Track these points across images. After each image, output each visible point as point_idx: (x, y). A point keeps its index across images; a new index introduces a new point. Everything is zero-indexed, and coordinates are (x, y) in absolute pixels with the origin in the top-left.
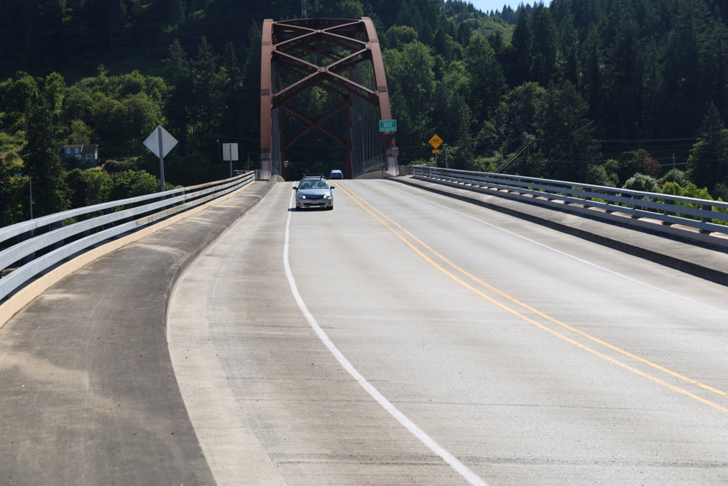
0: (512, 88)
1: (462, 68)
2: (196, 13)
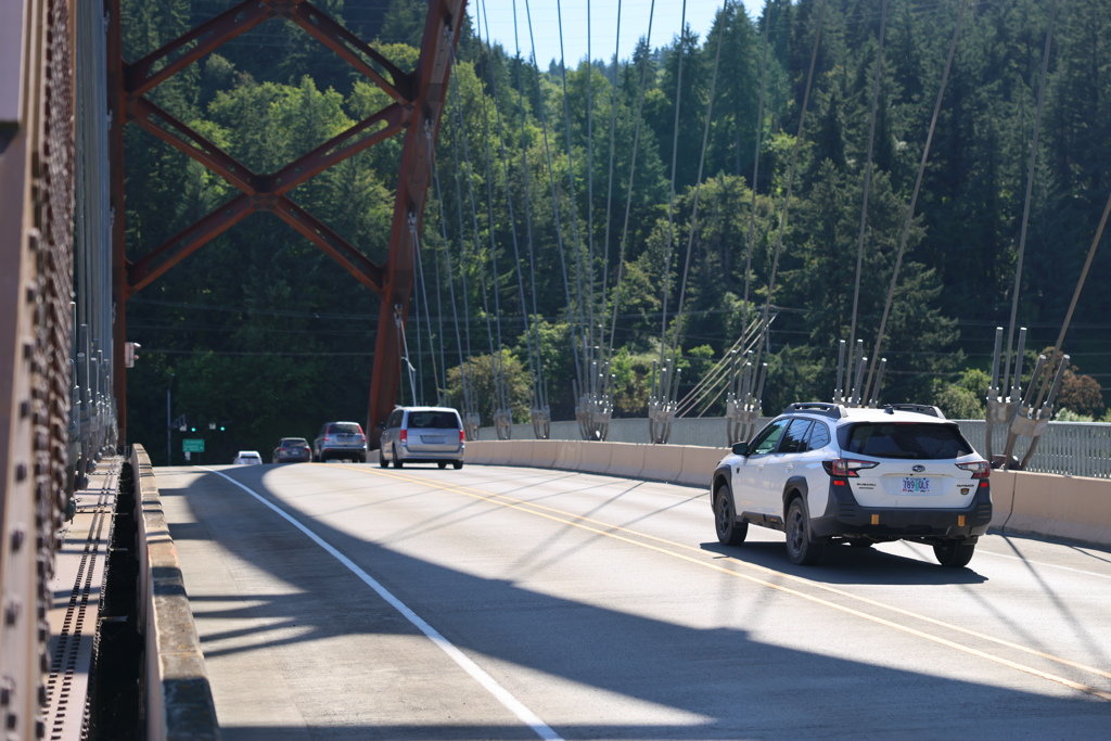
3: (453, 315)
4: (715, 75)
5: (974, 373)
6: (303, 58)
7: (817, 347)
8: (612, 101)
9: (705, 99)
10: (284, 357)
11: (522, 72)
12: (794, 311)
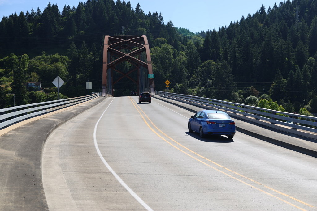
0: (203, 62)
1: (184, 54)
2: (81, 32)
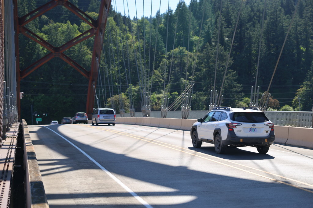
0: (168, 51)
3: (108, 84)
4: (177, 21)
5: (246, 99)
6: (67, 16)
7: (205, 92)
8: (151, 27)
9: (175, 27)
10: (63, 96)
11: (126, 20)
12: (199, 82)
